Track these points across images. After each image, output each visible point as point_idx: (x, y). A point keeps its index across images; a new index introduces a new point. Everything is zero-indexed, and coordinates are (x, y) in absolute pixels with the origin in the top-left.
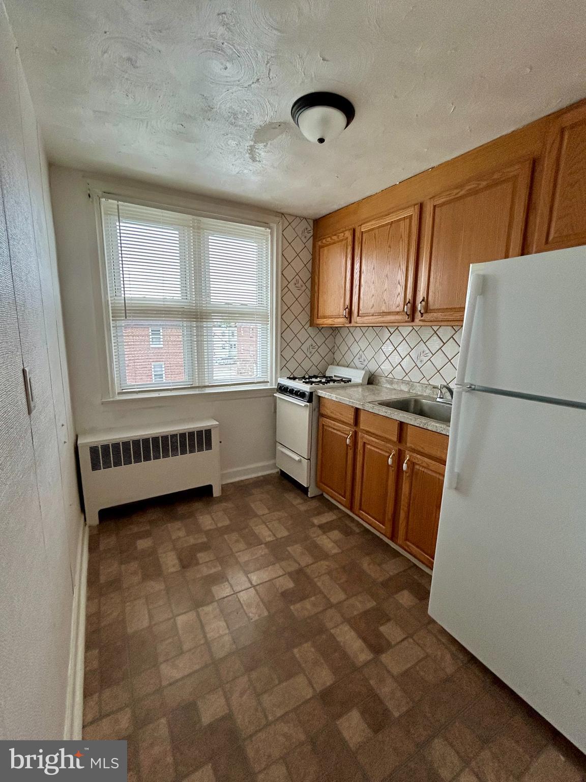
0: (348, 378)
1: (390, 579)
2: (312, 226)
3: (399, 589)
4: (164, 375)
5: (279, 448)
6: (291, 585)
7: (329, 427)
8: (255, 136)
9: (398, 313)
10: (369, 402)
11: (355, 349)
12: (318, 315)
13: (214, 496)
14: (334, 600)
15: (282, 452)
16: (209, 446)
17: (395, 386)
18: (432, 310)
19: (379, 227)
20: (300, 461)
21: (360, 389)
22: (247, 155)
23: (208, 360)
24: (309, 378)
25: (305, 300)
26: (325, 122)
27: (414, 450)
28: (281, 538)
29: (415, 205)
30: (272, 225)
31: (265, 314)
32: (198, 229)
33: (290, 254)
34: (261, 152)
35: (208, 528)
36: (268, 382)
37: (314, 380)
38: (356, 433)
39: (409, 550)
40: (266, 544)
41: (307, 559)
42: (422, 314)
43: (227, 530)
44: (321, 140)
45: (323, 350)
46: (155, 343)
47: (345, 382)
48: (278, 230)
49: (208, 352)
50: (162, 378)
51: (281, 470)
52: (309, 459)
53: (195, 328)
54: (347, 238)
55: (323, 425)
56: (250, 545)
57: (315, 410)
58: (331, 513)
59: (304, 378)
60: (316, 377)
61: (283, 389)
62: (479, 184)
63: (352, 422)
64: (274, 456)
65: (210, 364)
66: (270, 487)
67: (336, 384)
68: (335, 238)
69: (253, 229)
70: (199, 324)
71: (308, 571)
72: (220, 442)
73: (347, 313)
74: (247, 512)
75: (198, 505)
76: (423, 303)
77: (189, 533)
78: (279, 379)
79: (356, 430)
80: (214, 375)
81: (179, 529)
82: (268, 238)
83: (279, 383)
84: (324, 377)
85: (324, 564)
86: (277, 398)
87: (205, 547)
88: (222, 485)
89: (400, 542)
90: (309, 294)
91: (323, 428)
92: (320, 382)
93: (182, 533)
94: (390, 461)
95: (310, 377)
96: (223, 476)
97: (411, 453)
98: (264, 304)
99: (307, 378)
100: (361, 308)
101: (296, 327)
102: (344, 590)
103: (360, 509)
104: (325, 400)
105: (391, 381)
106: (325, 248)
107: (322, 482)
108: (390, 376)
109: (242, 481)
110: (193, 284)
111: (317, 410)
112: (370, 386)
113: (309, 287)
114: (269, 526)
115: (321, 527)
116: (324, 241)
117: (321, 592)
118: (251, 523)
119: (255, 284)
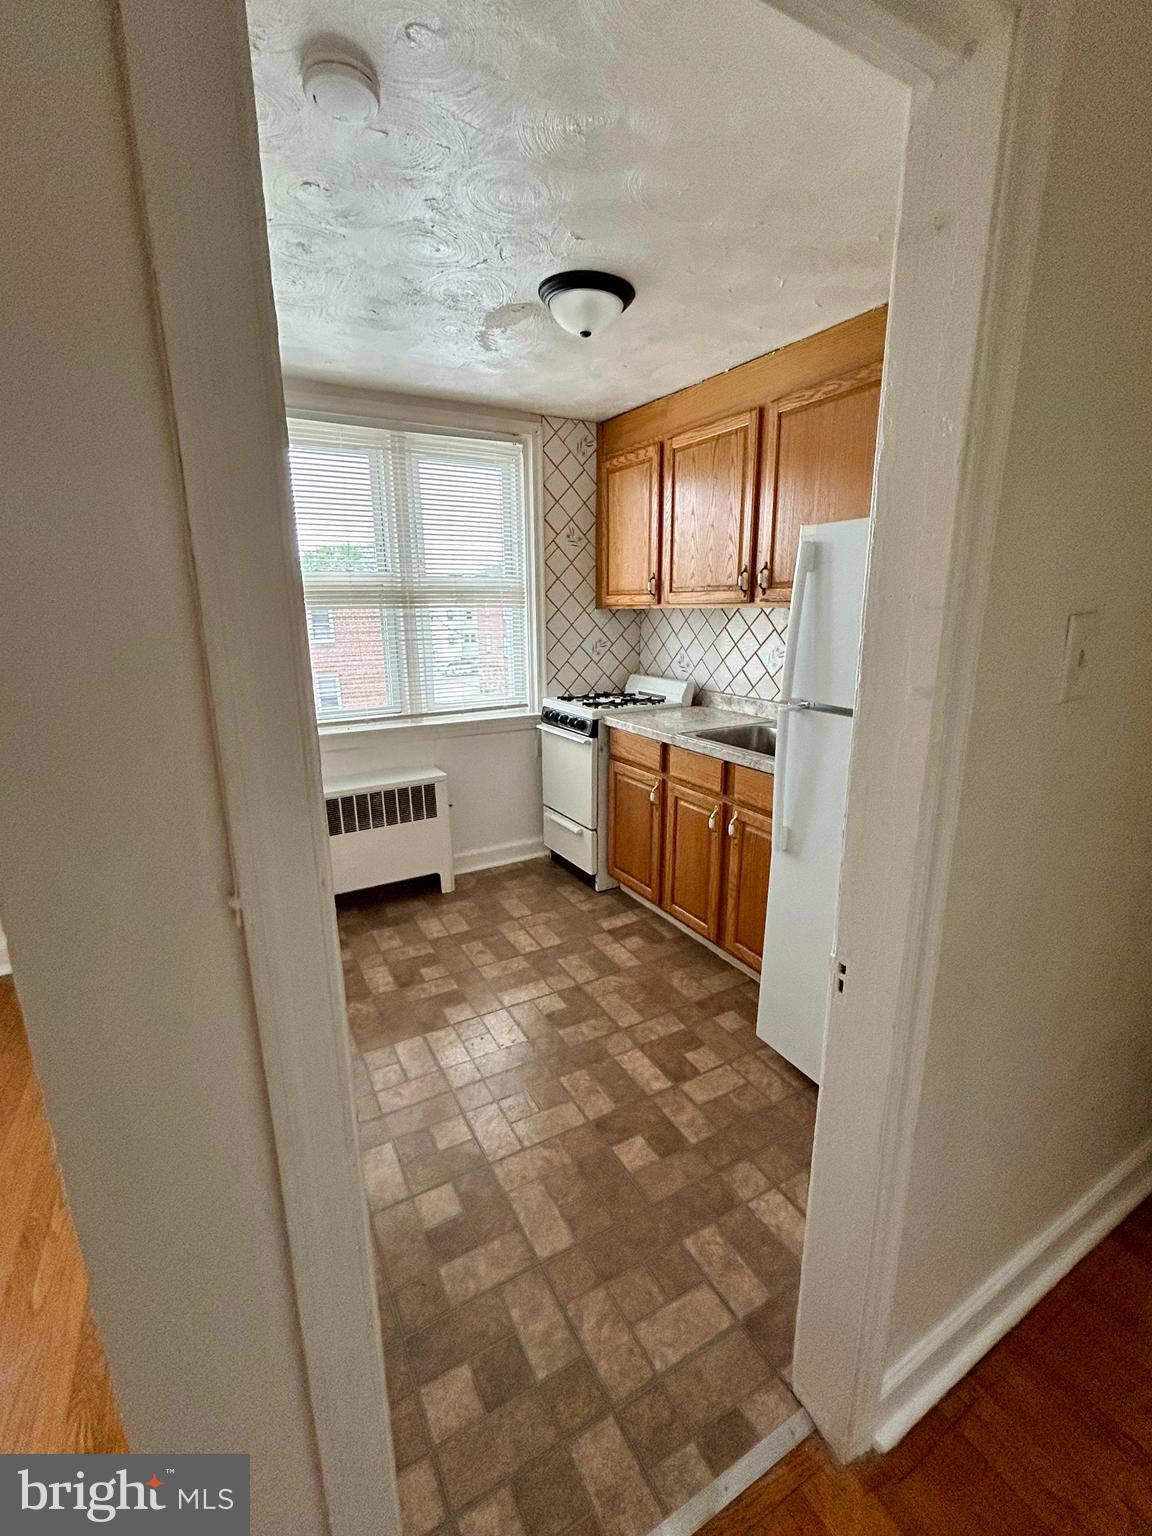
0: (658, 696)
1: (712, 997)
2: (594, 432)
3: (722, 1010)
4: (339, 699)
5: (548, 814)
6: (562, 1005)
7: (624, 775)
8: (486, 320)
9: (730, 588)
10: (683, 734)
11: (673, 645)
12: (608, 589)
13: (443, 892)
14: (623, 1023)
15: (552, 820)
16: (432, 813)
17: (735, 708)
18: (778, 583)
19: (699, 443)
20: (580, 834)
21: (678, 714)
22: (477, 343)
23: (425, 672)
24: (594, 698)
25: (586, 563)
26: (590, 309)
27: (744, 804)
28: (548, 949)
29: (751, 410)
30: (524, 436)
31: (518, 590)
32: (401, 451)
33: (558, 485)
34: (497, 339)
35: (436, 935)
36: (526, 705)
37: (602, 700)
38: (664, 783)
39: (740, 956)
40: (524, 955)
41: (588, 974)
42: (764, 590)
43: (464, 937)
44: (586, 334)
45: (621, 649)
46: (320, 636)
47: (653, 702)
48: (535, 445)
49: (424, 658)
50: (336, 704)
51: (552, 851)
52: (596, 830)
53: (402, 619)
54: (651, 459)
55: (616, 774)
56: (500, 957)
57: (602, 749)
58: (630, 914)
59: (586, 697)
60: (606, 695)
61: (551, 717)
62: (840, 385)
63: (657, 765)
64: (541, 830)
65: (428, 678)
66: (534, 877)
67: (638, 705)
68: (631, 456)
69: (492, 445)
70: (408, 611)
71: (588, 989)
72: (451, 806)
73: (653, 587)
74: (494, 914)
75: (416, 905)
76: (766, 572)
77: (407, 943)
78: (544, 700)
79: (665, 778)
80: (436, 696)
81: (390, 938)
82: (519, 459)
83: (544, 708)
84: (622, 694)
85: (613, 981)
86: (543, 733)
87: (431, 960)
88: (456, 876)
89: (728, 944)
90: (593, 552)
91: (616, 779)
92: (613, 703)
93: (396, 943)
94: (711, 823)
95: (598, 696)
96: (457, 862)
97: (739, 808)
98: (515, 574)
99: (591, 698)
100: (675, 577)
101: (572, 610)
102: (640, 1011)
103: (673, 902)
104: (618, 734)
105: (730, 699)
106: (617, 473)
107: (616, 867)
108: (729, 690)
109: (489, 870)
110: (397, 546)
111: (605, 748)
112: (696, 709)
113: (593, 541)
114: (532, 932)
115: (611, 932)
116: (615, 462)
117: (604, 1013)
118: (504, 928)
119: (500, 540)
